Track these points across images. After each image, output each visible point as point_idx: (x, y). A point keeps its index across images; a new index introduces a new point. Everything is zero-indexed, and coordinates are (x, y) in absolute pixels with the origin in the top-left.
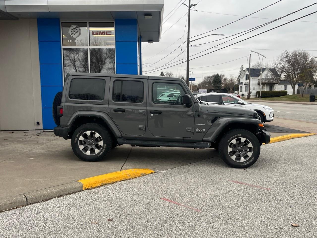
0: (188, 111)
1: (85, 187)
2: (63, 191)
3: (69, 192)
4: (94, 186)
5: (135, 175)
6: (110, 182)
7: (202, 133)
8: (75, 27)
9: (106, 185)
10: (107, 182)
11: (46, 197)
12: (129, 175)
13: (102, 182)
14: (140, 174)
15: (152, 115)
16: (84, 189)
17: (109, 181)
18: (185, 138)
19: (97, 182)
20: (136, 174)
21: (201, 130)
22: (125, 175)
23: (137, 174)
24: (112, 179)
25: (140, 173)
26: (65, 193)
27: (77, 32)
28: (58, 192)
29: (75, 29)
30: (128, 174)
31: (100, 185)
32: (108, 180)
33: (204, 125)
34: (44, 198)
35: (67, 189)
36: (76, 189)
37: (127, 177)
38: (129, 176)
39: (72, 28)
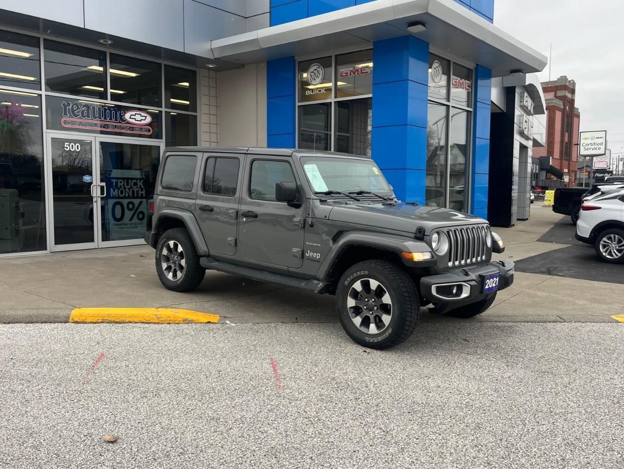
0: (294, 216)
1: (73, 318)
2: (36, 316)
3: (47, 320)
4: (88, 321)
5: (171, 319)
6: (118, 320)
7: (316, 261)
8: (315, 67)
9: (110, 322)
10: (113, 319)
11: (10, 319)
12: (159, 316)
13: (104, 317)
14: (181, 320)
15: (245, 219)
16: (70, 321)
17: (117, 318)
18: (290, 269)
19: (96, 315)
20: (173, 317)
21: (315, 255)
22: (151, 315)
23: (176, 317)
24: (122, 315)
25: (182, 318)
26: (40, 319)
27: (318, 75)
28: (30, 316)
29: (316, 70)
30: (156, 315)
31: (100, 321)
32: (115, 316)
33: (319, 245)
34: (9, 320)
35: (44, 315)
36: (58, 318)
37: (152, 318)
38: (158, 318)
39: (312, 69)
